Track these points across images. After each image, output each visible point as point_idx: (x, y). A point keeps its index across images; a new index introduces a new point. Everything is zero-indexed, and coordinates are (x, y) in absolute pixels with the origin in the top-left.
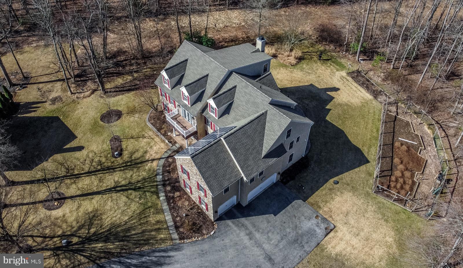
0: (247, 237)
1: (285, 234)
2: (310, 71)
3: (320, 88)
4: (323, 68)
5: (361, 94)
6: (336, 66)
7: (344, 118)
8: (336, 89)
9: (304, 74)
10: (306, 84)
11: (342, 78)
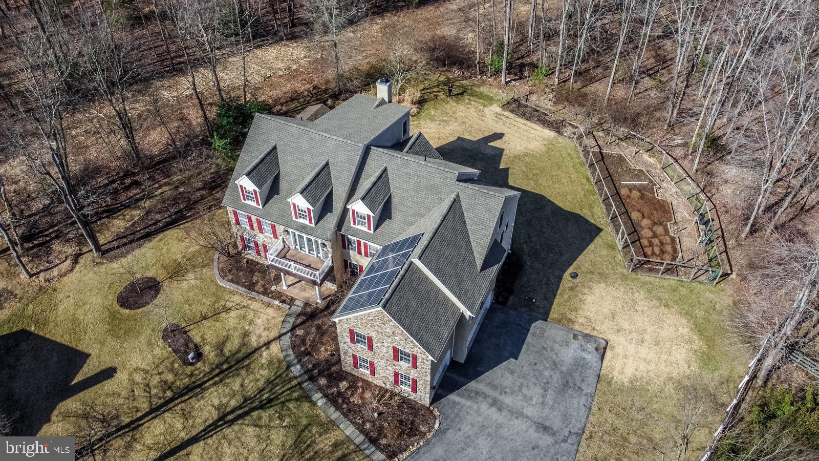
0: (494, 409)
1: (545, 381)
2: (445, 118)
3: (474, 140)
4: (462, 107)
5: (537, 132)
6: (478, 100)
7: (534, 175)
8: (499, 136)
9: (439, 125)
10: (452, 139)
11: (497, 115)
